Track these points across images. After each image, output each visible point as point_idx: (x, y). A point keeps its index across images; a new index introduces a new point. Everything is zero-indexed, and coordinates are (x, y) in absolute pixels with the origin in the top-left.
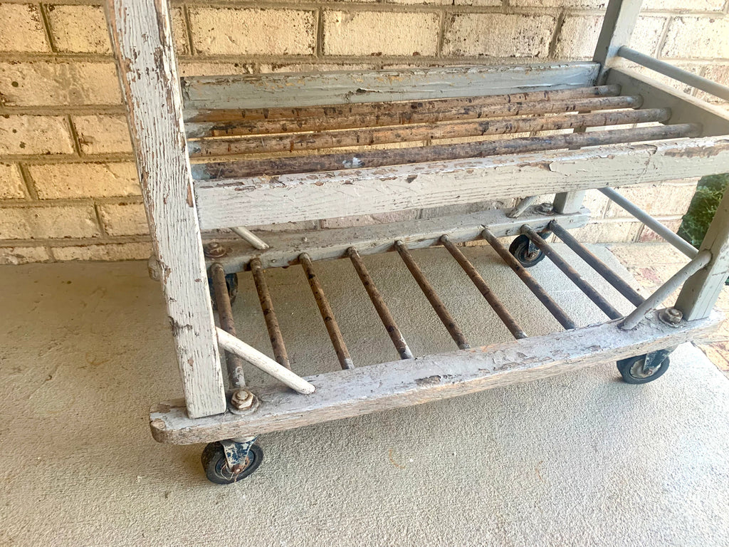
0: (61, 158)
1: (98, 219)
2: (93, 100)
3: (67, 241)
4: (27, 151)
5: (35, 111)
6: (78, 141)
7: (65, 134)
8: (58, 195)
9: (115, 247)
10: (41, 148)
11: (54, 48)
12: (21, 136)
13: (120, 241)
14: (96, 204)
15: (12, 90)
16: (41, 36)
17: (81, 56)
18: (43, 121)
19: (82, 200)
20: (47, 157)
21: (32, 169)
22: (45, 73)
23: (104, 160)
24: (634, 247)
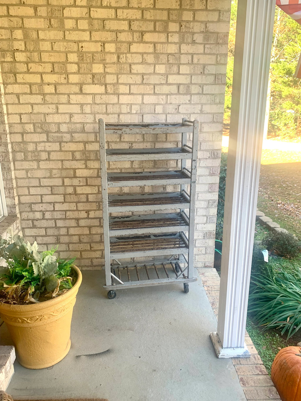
0: (88, 251)
1: (92, 262)
2: (95, 241)
3: (85, 266)
4: (82, 249)
5: (85, 243)
6: (91, 247)
7: (89, 246)
8: (86, 257)
9: (94, 267)
10: (85, 249)
11: (90, 233)
12: (82, 247)
13: (95, 266)
14: (92, 259)
15: (82, 240)
16: (89, 232)
17: (94, 234)
18: (86, 244)
19: (89, 258)
20: (85, 250)
21: (82, 253)
22: (88, 237)
23: (95, 251)
24: (204, 268)
